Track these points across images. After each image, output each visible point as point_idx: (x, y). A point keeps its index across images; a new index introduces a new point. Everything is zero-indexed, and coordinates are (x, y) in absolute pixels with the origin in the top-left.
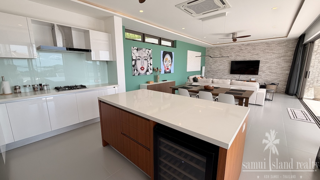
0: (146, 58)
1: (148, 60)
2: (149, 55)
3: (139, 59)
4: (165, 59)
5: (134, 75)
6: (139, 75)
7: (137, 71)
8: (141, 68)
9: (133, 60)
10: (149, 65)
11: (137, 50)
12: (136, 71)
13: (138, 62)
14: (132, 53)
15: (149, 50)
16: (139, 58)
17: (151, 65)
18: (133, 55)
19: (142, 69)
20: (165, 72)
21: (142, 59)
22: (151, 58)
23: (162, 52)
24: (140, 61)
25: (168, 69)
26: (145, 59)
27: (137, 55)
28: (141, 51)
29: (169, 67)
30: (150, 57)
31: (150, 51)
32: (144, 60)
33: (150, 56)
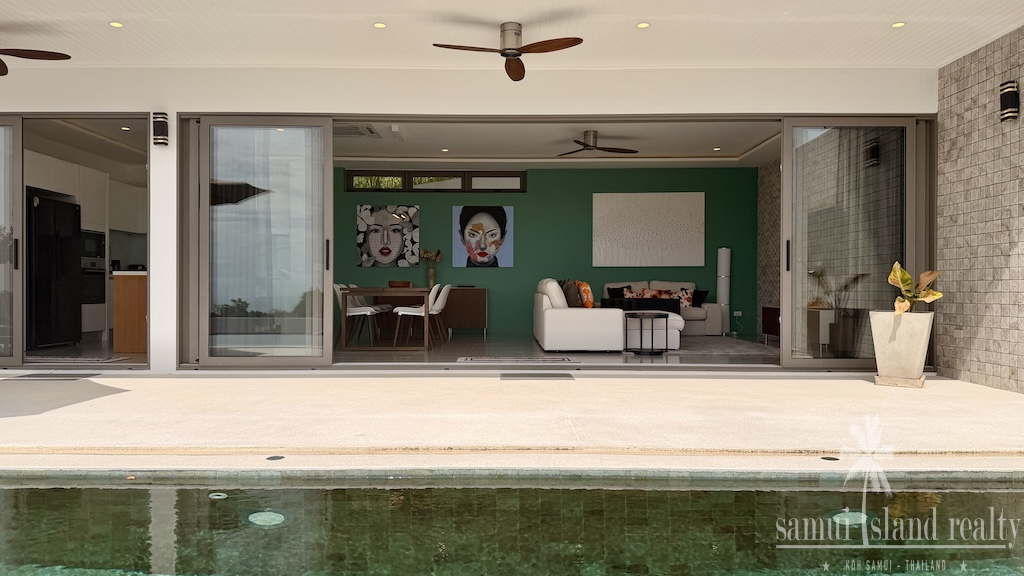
0: (399, 227)
1: (405, 231)
2: (407, 219)
3: (376, 231)
4: (467, 231)
5: (361, 265)
6: (373, 265)
7: (369, 255)
8: (381, 251)
9: (359, 232)
10: (408, 243)
11: (372, 210)
12: (365, 256)
13: (373, 237)
14: (358, 219)
15: (409, 207)
16: (377, 227)
17: (413, 243)
18: (359, 221)
19: (385, 252)
20: (471, 263)
21: (386, 229)
22: (415, 227)
23: (457, 211)
24: (379, 235)
25: (483, 254)
26: (394, 231)
27: (371, 220)
28: (383, 212)
29: (491, 250)
30: (410, 225)
31: (412, 211)
32: (392, 234)
33: (411, 221)
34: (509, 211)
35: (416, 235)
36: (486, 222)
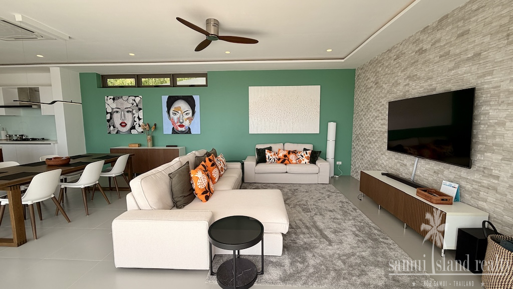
0: (131, 110)
1: (134, 112)
2: (135, 104)
3: (117, 112)
4: (171, 111)
5: (110, 133)
6: (117, 133)
7: (114, 127)
8: (121, 124)
9: (107, 113)
10: (136, 119)
11: (114, 99)
12: (112, 127)
13: (115, 116)
14: (106, 104)
15: (135, 97)
16: (118, 110)
17: (140, 119)
18: (107, 106)
19: (123, 125)
20: (174, 132)
21: (123, 111)
22: (140, 109)
23: (165, 99)
24: (119, 114)
25: (181, 126)
26: (128, 112)
27: (114, 106)
28: (120, 100)
29: (186, 123)
30: (137, 108)
31: (138, 99)
32: (126, 113)
33: (137, 106)
34: (197, 98)
35: (141, 114)
36: (182, 105)
